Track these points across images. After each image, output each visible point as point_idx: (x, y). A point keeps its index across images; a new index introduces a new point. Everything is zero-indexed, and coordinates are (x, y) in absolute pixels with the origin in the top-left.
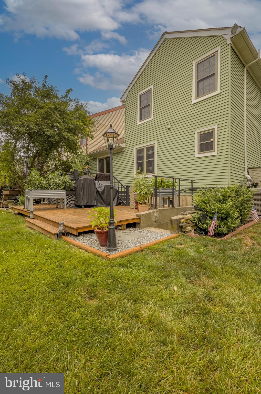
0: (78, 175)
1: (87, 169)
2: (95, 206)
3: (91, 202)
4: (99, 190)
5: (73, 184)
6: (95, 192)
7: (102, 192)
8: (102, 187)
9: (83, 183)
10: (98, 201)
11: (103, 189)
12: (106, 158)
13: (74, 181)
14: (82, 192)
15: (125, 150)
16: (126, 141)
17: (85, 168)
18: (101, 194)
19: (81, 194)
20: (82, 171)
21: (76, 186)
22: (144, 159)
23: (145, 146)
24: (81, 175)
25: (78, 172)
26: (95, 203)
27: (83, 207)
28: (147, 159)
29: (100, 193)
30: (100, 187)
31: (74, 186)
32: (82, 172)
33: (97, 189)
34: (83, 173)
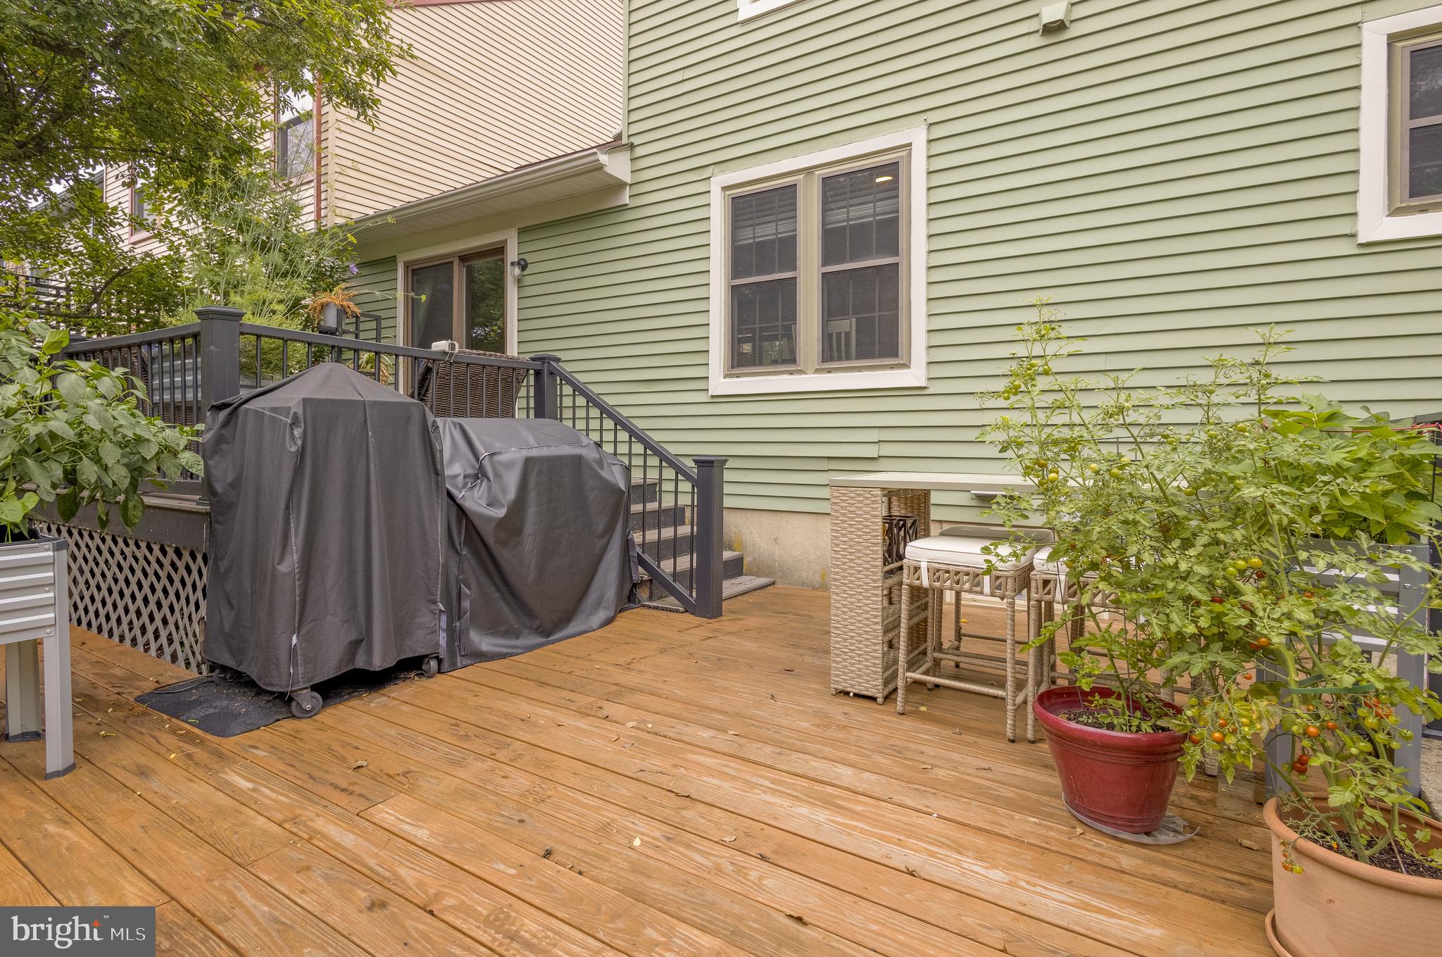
0: (243, 367)
1: (342, 312)
2: (440, 661)
3: (400, 629)
4: (475, 500)
5: (187, 458)
6: (440, 530)
7: (501, 523)
8: (498, 475)
9: (302, 452)
10: (466, 604)
11: (512, 494)
12: (464, 258)
13: (200, 427)
14: (296, 543)
15: (625, 198)
16: (636, 141)
17: (324, 306)
18: (490, 540)
19: (283, 568)
20: (294, 326)
21: (216, 472)
22: (801, 262)
23: (809, 171)
24: (283, 369)
25: (242, 339)
26: (442, 639)
27: (308, 700)
28: (826, 261)
29: (488, 532)
30: (479, 474)
31: (199, 470)
32: (286, 339)
33: (459, 495)
34: (299, 350)
